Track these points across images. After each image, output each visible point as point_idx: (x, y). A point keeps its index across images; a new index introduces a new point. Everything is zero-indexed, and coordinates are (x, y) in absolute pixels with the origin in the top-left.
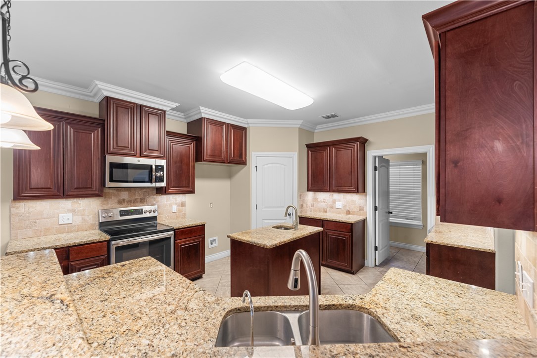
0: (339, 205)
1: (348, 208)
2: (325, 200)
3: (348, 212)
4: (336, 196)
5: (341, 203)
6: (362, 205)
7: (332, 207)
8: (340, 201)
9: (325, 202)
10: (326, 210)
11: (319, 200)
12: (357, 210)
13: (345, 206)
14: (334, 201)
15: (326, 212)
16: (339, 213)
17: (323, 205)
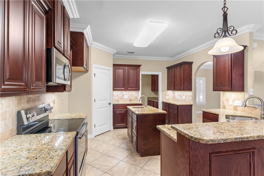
0: (126, 97)
1: (130, 98)
2: (118, 95)
3: (130, 100)
4: (124, 92)
5: (127, 96)
6: (137, 96)
7: (122, 99)
8: (126, 95)
9: (118, 96)
10: (118, 100)
11: (114, 95)
12: (134, 99)
13: (129, 97)
14: (123, 95)
15: (119, 101)
16: (125, 101)
17: (117, 98)
